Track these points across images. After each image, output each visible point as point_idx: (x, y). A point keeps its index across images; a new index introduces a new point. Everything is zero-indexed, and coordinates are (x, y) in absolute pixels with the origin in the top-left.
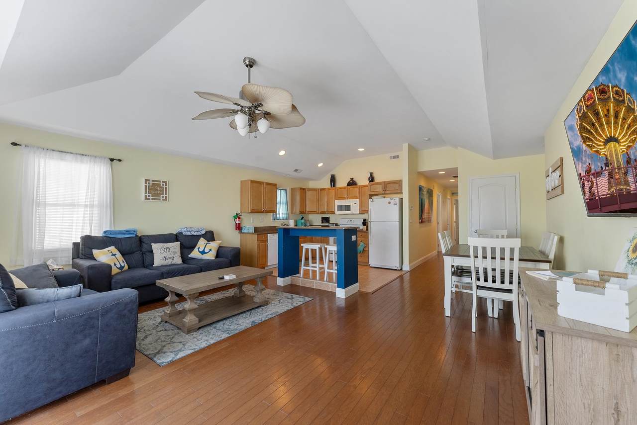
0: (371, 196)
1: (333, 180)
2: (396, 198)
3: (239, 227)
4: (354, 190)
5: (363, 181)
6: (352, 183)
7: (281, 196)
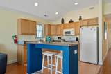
0: (81, 27)
1: (63, 21)
2: (96, 27)
3: (16, 42)
4: (72, 25)
5: (76, 20)
6: (71, 21)
7: (39, 28)
